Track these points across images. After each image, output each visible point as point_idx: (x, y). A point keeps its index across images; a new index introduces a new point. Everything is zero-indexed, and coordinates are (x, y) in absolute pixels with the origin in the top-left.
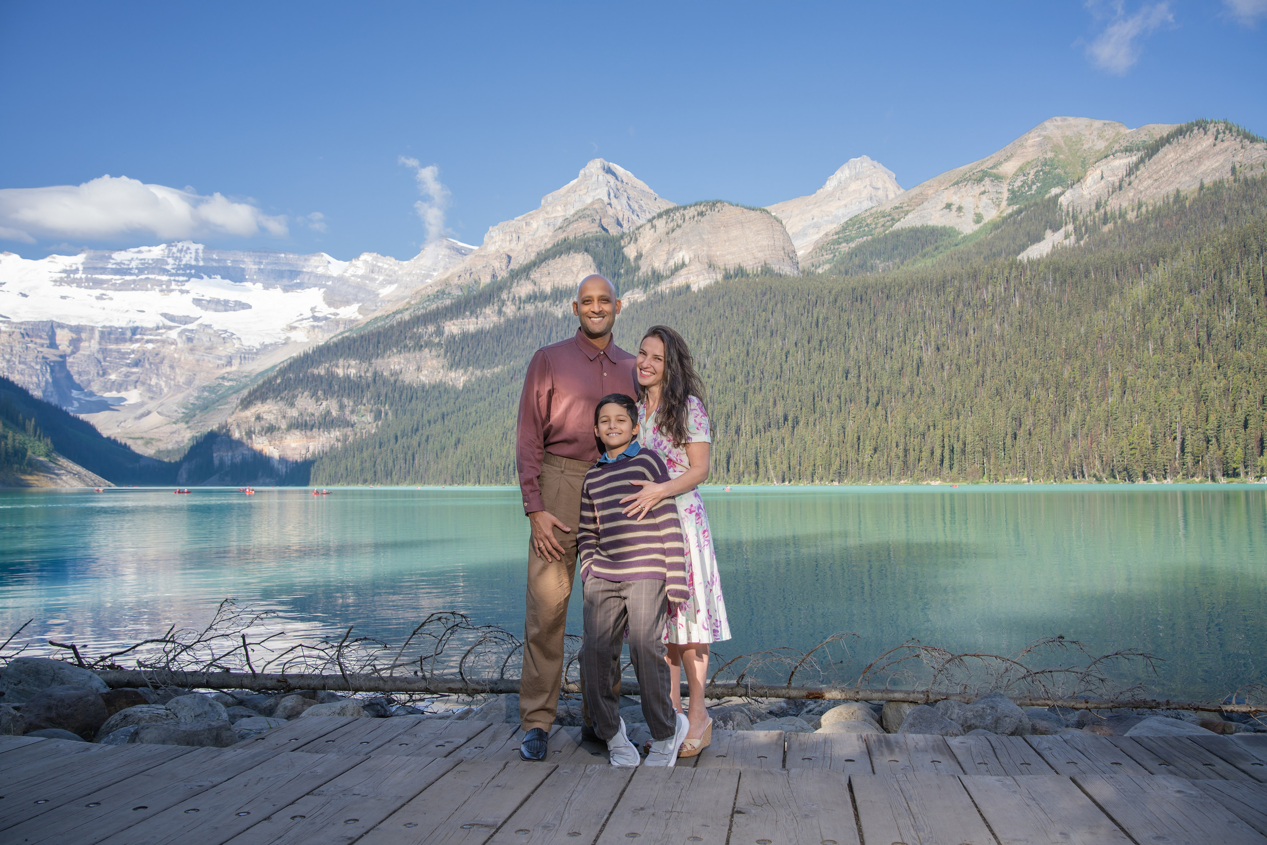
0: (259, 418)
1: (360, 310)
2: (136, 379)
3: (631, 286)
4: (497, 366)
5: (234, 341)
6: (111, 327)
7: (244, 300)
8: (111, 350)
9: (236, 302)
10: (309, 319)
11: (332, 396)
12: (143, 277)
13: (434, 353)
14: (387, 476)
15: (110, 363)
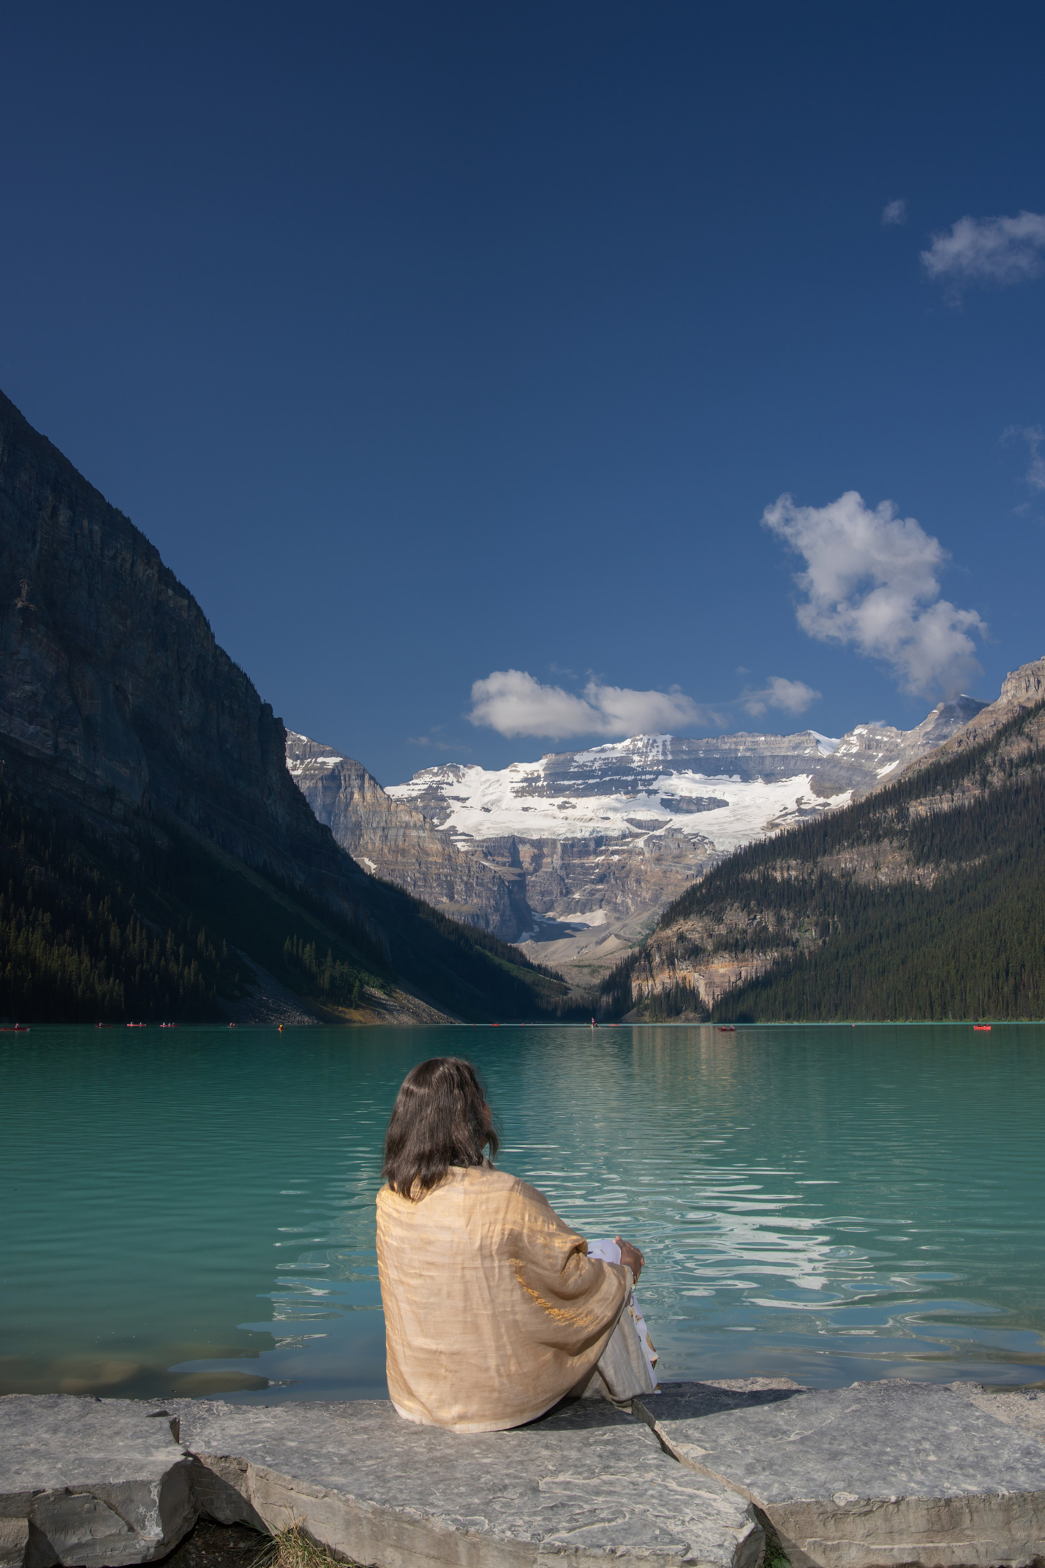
0: (682, 937)
1: (853, 798)
2: (601, 897)
4: (978, 857)
5: (706, 846)
6: (573, 839)
7: (718, 796)
8: (574, 865)
9: (710, 799)
10: (793, 813)
11: (768, 907)
12: (607, 779)
13: (896, 844)
15: (574, 880)
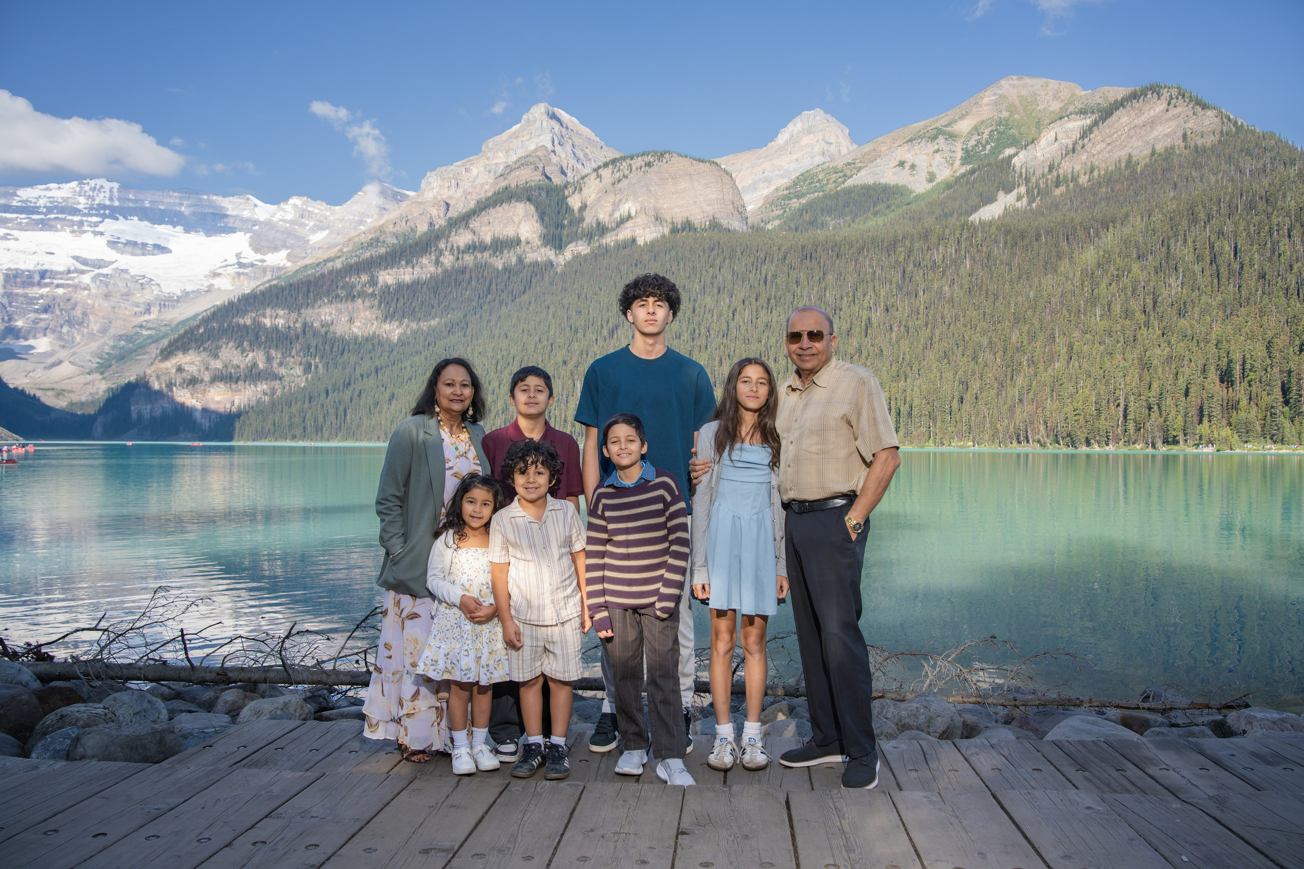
0: (180, 369)
1: (289, 258)
2: (45, 326)
3: (574, 238)
4: (434, 318)
5: (153, 287)
6: (16, 270)
7: (162, 243)
8: (17, 295)
9: (155, 245)
10: (233, 265)
11: (259, 348)
12: (52, 216)
13: (367, 304)
14: (317, 431)
15: (17, 308)
